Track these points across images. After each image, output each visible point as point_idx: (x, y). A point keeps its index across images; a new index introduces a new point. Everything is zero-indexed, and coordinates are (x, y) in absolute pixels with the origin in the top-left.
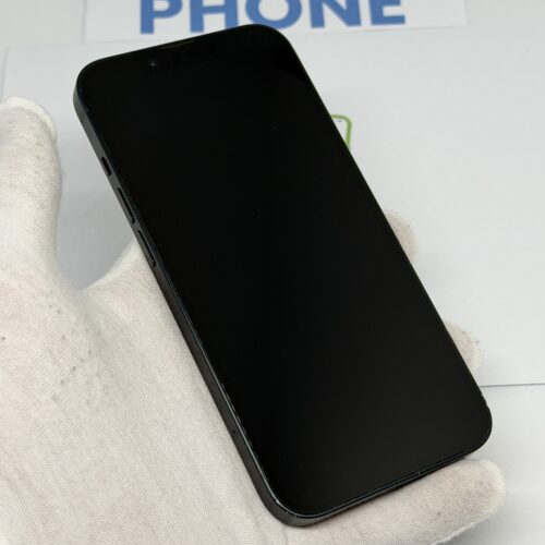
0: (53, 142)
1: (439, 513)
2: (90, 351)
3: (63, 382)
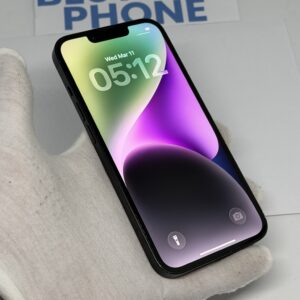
0: (25, 70)
1: (239, 273)
2: (54, 188)
3: (41, 204)
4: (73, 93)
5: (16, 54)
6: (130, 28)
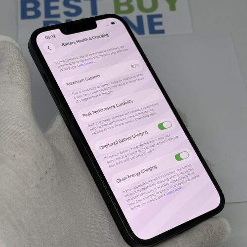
2: (53, 165)
3: (41, 178)
4: (49, 80)
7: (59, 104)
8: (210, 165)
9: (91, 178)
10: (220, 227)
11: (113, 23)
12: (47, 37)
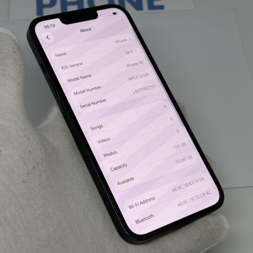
1: (199, 240)
2: (42, 159)
3: (28, 174)
4: (47, 71)
5: (11, 34)
6: (98, 12)
7: (57, 95)
8: (211, 162)
9: (87, 171)
10: (218, 224)
11: (115, 14)
12: (47, 27)
